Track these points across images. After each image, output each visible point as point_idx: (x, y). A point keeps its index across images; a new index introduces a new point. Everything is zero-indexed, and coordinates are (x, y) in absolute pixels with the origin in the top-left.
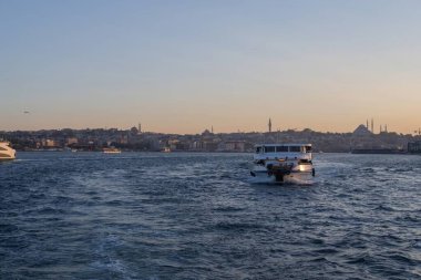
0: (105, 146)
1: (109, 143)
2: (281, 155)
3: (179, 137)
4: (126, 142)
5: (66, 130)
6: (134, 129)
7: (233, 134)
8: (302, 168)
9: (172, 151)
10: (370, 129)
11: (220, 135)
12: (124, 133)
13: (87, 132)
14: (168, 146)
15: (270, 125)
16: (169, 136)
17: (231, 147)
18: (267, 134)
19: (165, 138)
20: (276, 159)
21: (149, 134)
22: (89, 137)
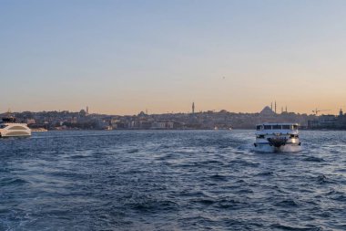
0: (58, 125)
1: (61, 123)
2: (277, 132)
3: (119, 117)
4: (75, 122)
5: (25, 113)
6: (82, 112)
7: (163, 115)
8: (294, 140)
9: (114, 129)
10: (273, 110)
11: (153, 116)
12: (74, 115)
13: (44, 115)
14: (110, 124)
15: (193, 107)
16: (111, 117)
17: (162, 125)
18: (191, 115)
19: (108, 119)
20: (274, 134)
21: (95, 115)
22: (45, 118)
